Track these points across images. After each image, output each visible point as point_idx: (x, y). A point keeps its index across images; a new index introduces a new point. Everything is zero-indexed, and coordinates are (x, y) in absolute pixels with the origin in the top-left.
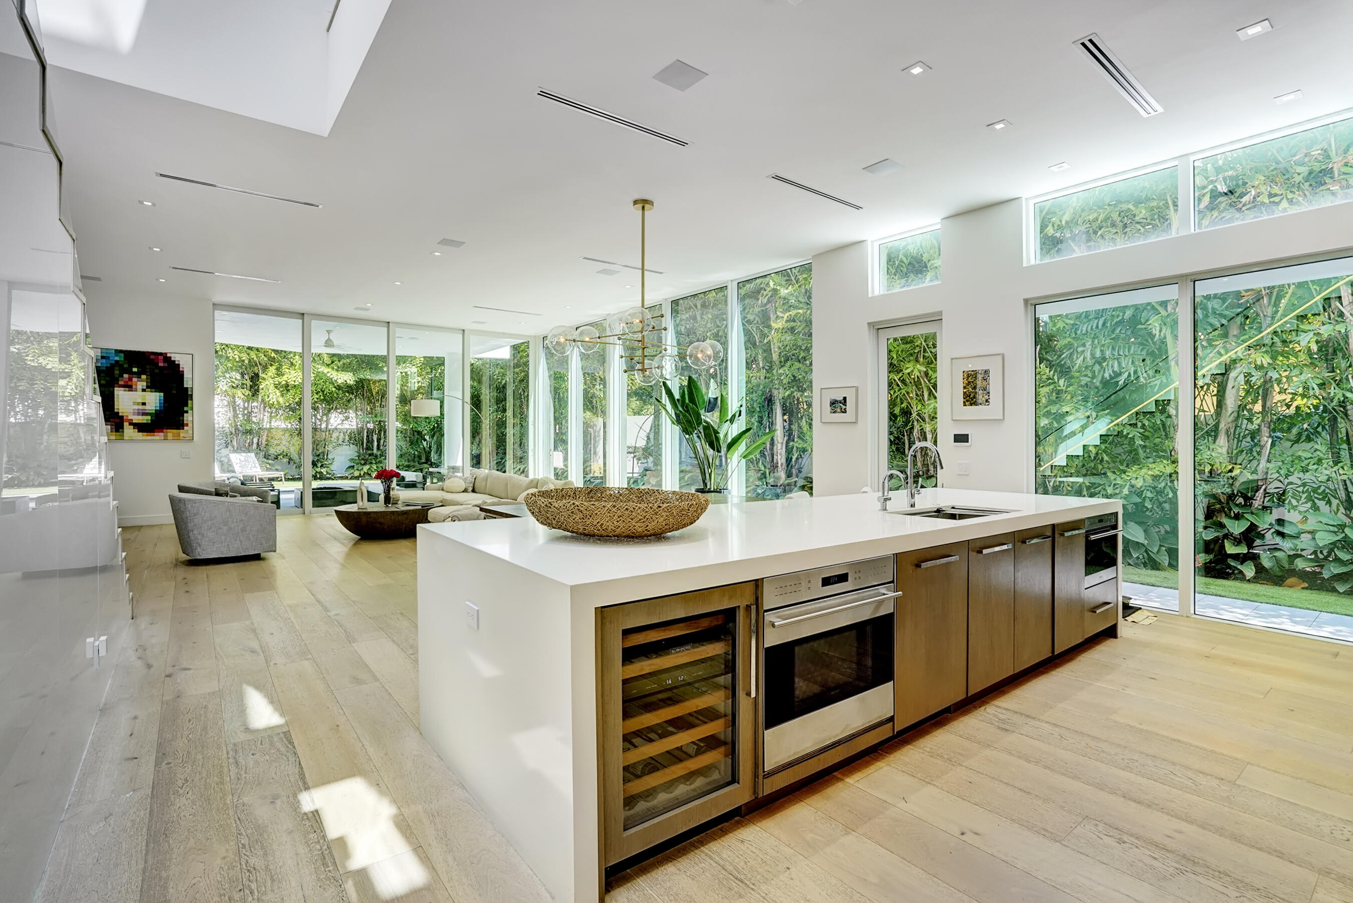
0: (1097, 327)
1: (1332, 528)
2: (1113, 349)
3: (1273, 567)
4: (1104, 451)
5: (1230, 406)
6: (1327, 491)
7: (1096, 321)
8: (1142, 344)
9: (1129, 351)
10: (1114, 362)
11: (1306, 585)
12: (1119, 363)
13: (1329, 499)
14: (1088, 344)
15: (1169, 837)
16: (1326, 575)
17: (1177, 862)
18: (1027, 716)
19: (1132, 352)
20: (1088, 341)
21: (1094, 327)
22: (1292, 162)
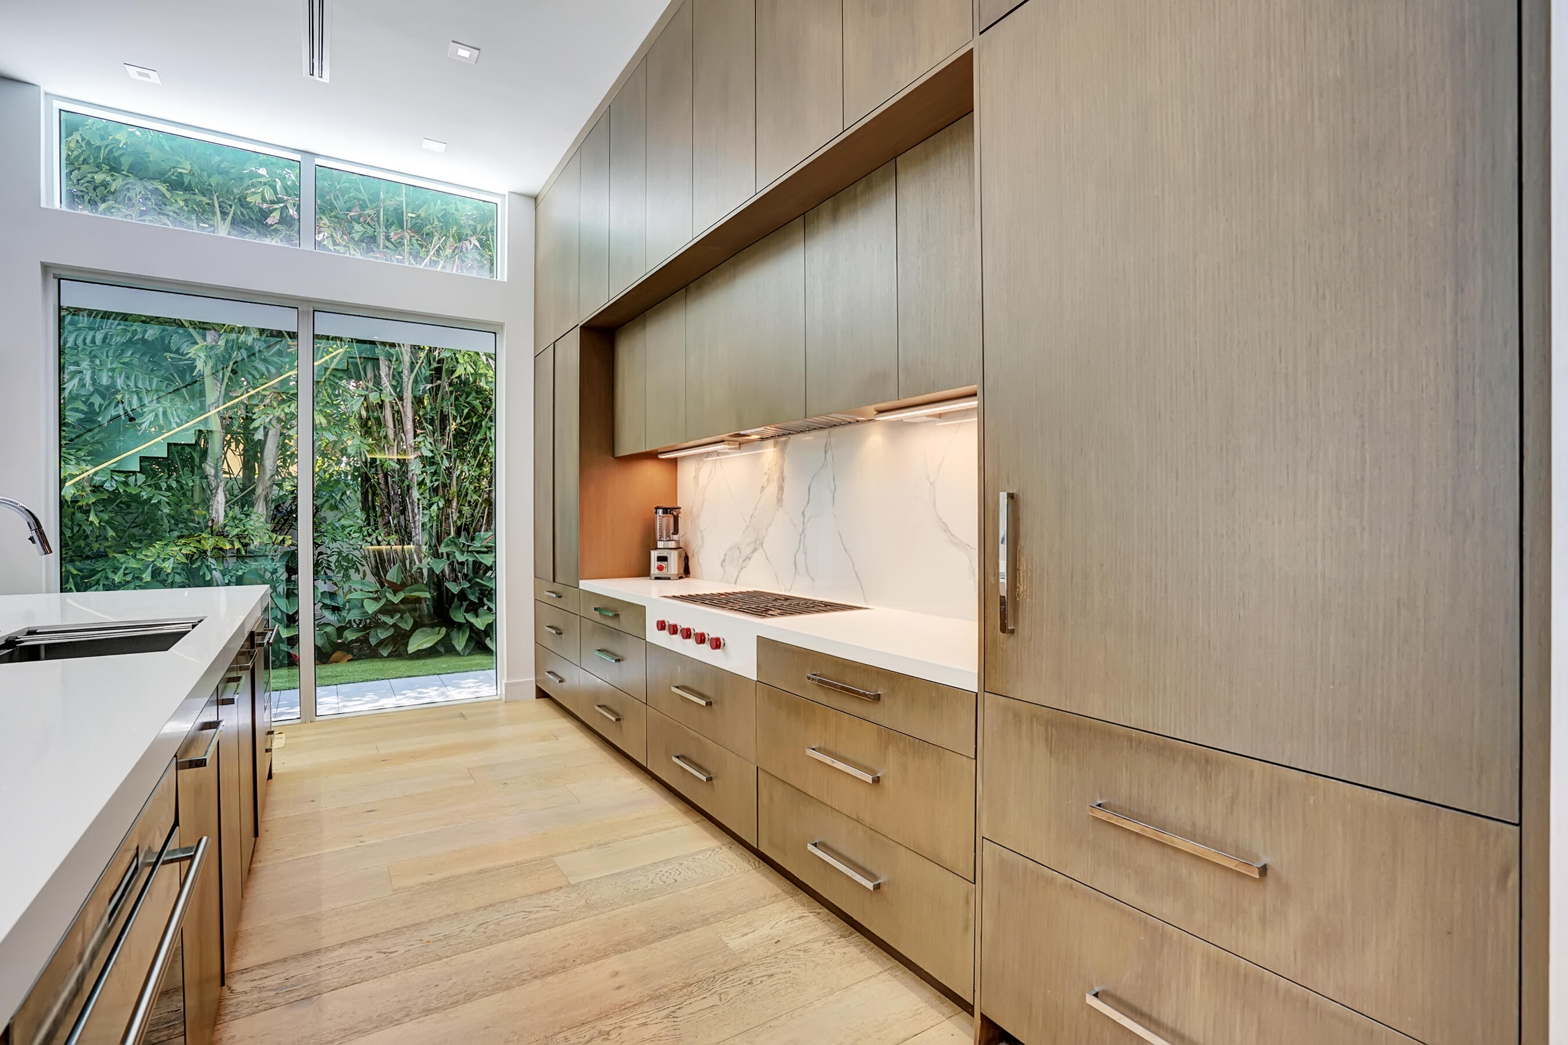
0: (93, 341)
1: (371, 595)
2: (128, 378)
3: (325, 643)
4: (108, 522)
5: (268, 468)
6: (355, 559)
7: (91, 333)
8: (167, 379)
9: (151, 385)
10: (132, 397)
11: (350, 657)
12: (140, 399)
13: (357, 567)
14: (85, 364)
15: (618, 988)
16: (373, 641)
17: (659, 1010)
18: (305, 955)
19: (154, 386)
20: (84, 360)
21: (88, 341)
22: (348, 216)
